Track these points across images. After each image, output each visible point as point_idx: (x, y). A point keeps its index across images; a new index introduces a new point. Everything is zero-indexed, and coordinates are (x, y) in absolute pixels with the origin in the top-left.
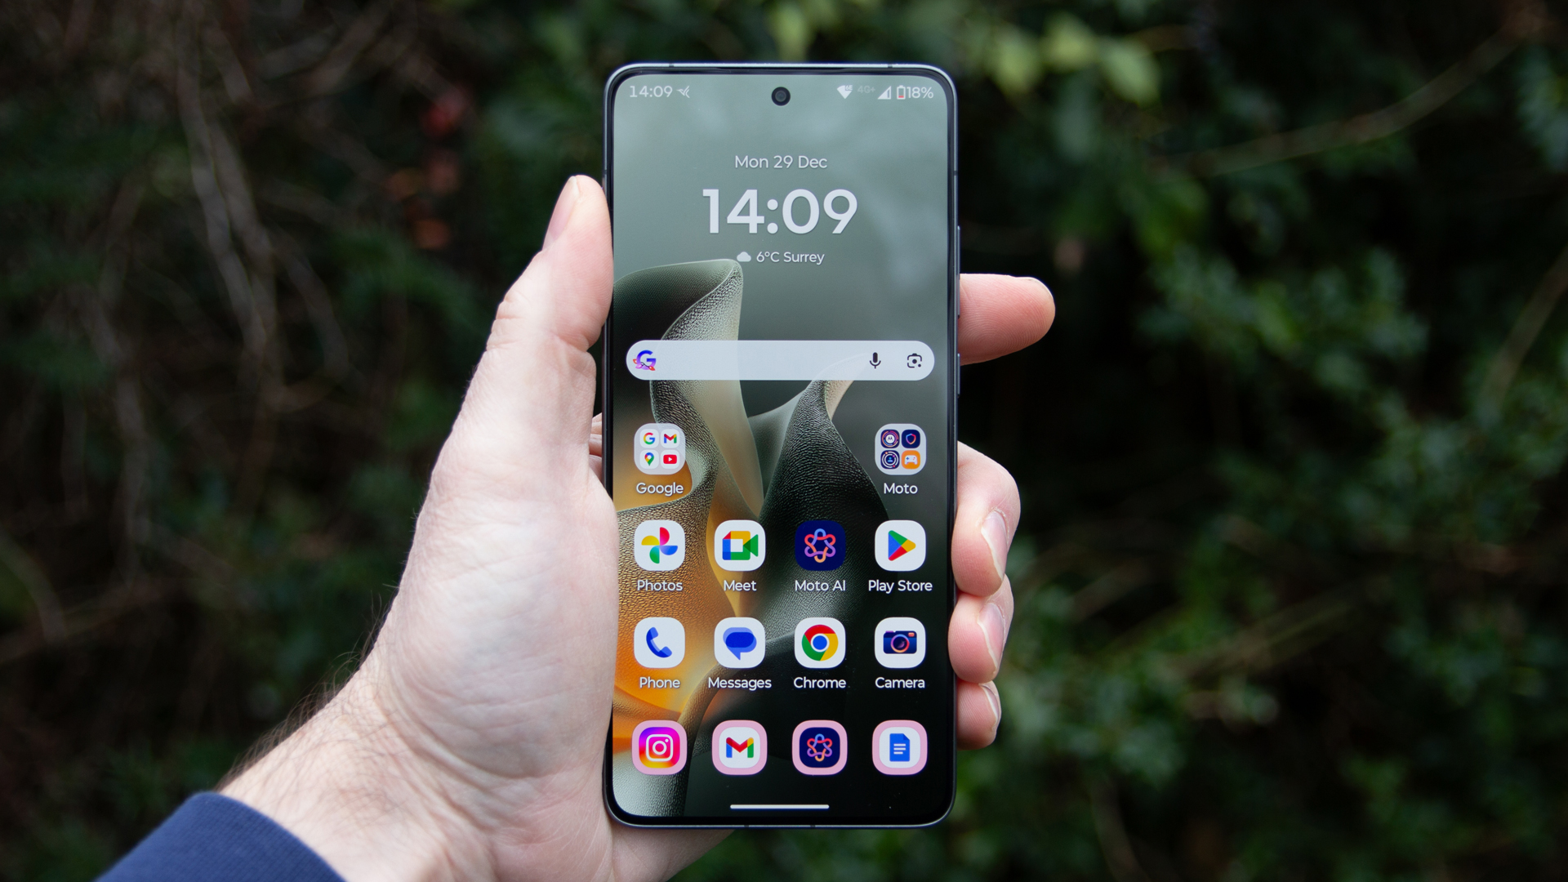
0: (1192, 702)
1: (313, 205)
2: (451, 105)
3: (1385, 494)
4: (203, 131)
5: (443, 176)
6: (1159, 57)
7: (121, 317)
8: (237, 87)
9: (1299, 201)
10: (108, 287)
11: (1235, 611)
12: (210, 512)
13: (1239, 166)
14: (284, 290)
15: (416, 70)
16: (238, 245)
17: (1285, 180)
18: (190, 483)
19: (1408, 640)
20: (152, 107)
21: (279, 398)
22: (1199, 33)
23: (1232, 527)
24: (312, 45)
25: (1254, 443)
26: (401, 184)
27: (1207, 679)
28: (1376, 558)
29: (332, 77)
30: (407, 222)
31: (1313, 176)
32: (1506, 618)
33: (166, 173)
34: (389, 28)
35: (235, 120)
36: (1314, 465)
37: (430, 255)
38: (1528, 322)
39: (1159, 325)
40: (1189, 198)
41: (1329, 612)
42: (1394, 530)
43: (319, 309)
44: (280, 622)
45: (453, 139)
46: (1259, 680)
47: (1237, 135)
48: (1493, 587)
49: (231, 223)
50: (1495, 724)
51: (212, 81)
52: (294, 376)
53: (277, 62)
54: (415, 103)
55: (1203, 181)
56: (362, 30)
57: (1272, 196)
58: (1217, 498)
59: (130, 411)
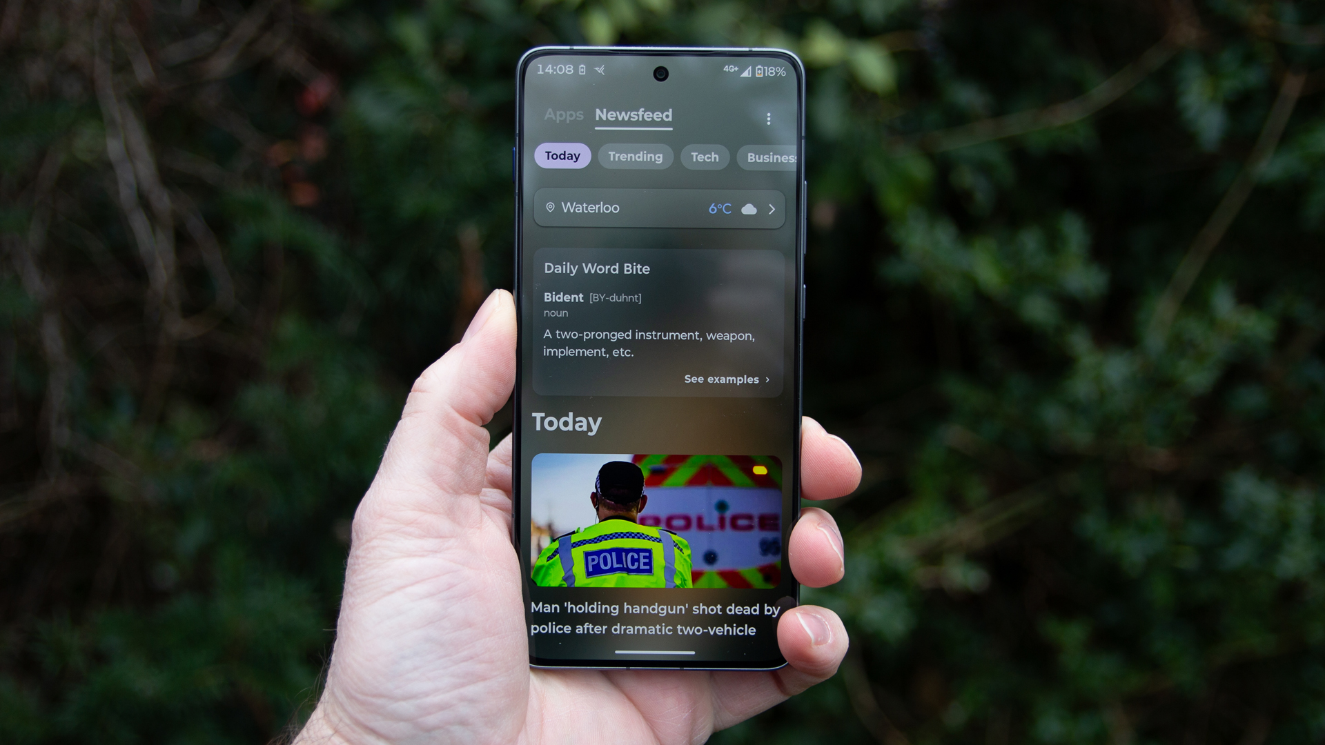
0: (921, 575)
1: (208, 170)
2: (321, 89)
3: (1074, 408)
4: (114, 107)
5: (314, 147)
6: (897, 56)
7: (45, 261)
8: (143, 72)
9: (1007, 173)
10: (35, 237)
11: (955, 502)
12: (120, 422)
13: (958, 145)
14: (182, 238)
15: (291, 60)
16: (144, 202)
17: (995, 155)
18: (103, 397)
19: (1092, 524)
20: (72, 88)
21: (178, 328)
22: (927, 37)
23: (953, 435)
24: (205, 39)
25: (970, 367)
26: (279, 153)
27: (933, 556)
28: (1065, 459)
29: (222, 65)
30: (284, 183)
31: (1018, 153)
32: (1168, 507)
33: (84, 142)
34: (269, 25)
35: (141, 100)
36: (1018, 384)
37: (303, 211)
38: (1187, 270)
39: (896, 271)
40: (919, 169)
41: (1029, 503)
42: (1081, 436)
43: (211, 255)
44: (177, 512)
45: (323, 116)
46: (975, 557)
47: (957, 119)
48: (1158, 481)
49: (138, 184)
50: (1160, 591)
51: (122, 66)
52: (191, 310)
53: (176, 52)
54: (291, 87)
55: (930, 156)
56: (247, 27)
57: (984, 168)
58: (941, 411)
59: (52, 338)
